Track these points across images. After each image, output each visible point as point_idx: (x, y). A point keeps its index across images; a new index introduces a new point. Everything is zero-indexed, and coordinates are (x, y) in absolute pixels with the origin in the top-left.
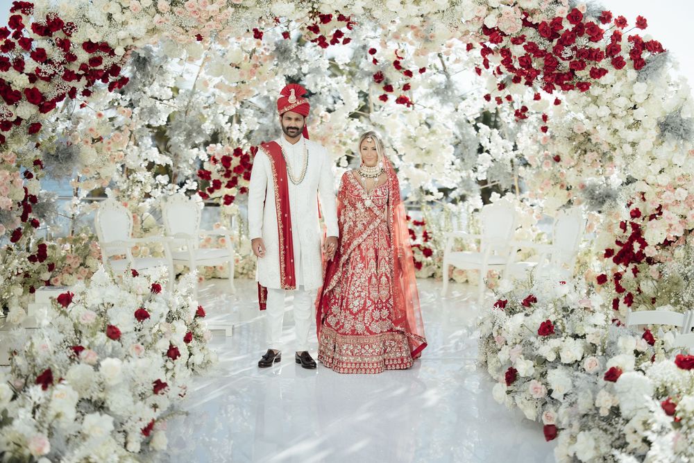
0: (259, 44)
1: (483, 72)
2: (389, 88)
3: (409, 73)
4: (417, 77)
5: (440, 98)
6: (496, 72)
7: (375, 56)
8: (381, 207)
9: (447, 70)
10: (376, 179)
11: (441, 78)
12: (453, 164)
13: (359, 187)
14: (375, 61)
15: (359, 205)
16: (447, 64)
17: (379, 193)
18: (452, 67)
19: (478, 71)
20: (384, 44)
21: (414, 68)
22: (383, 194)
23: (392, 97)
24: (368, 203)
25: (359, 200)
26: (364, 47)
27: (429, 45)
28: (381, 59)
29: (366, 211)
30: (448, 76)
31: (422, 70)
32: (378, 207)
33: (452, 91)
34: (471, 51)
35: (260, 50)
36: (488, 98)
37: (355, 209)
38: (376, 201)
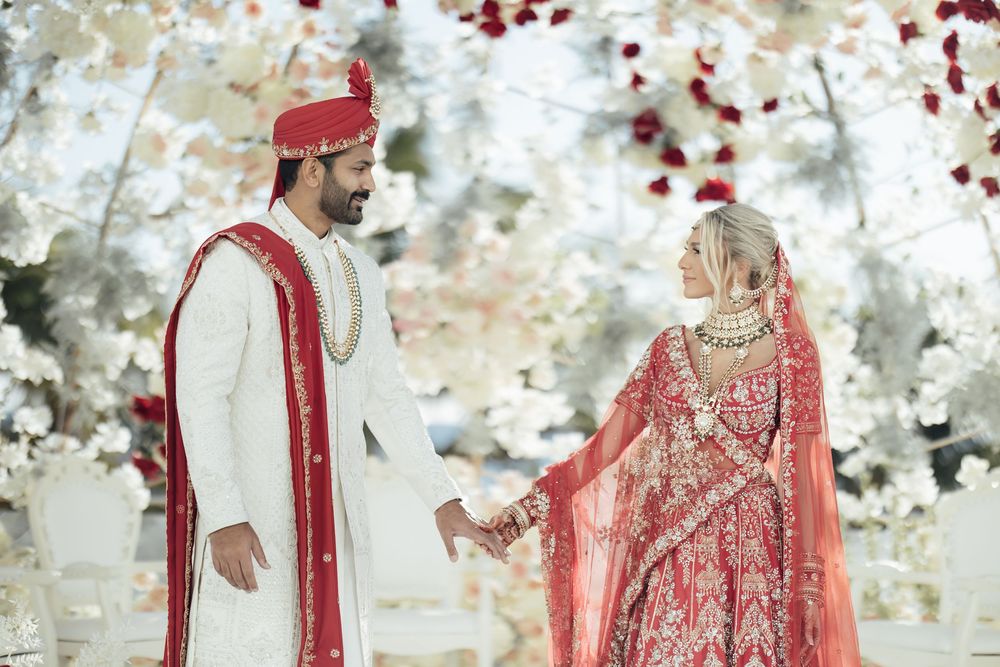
0: (310, 30)
1: (944, 106)
2: (674, 157)
3: (731, 114)
4: (753, 128)
5: (819, 185)
6: (984, 102)
7: (637, 64)
8: (748, 438)
9: (838, 109)
10: (742, 352)
11: (819, 133)
12: (850, 379)
13: (686, 372)
14: (637, 80)
15: (681, 428)
16: (837, 90)
17: (741, 395)
18: (853, 99)
19: (932, 103)
20: (665, 27)
21: (744, 99)
22: (752, 397)
23: (683, 185)
24: (704, 422)
25: (681, 411)
26: (605, 43)
27: (798, 22)
28: (654, 77)
29: (701, 447)
30: (840, 126)
31: (770, 106)
32: (740, 437)
33: (852, 168)
34: (912, 42)
35: (313, 49)
36: (962, 175)
37: (671, 438)
38: (732, 420)
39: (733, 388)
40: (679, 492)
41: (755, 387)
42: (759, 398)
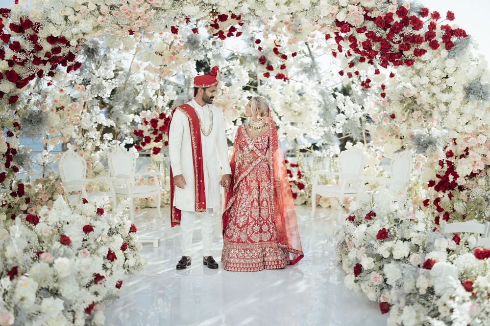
0: (176, 38)
1: (338, 55)
2: (270, 68)
3: (284, 57)
4: (290, 59)
5: (307, 74)
6: (347, 55)
7: (260, 45)
8: (261, 150)
9: (312, 54)
10: (260, 130)
11: (308, 60)
12: (318, 122)
13: (246, 135)
14: (260, 49)
15: (245, 148)
16: (312, 49)
17: (259, 140)
18: (315, 52)
19: (335, 54)
20: (266, 36)
21: (288, 53)
22: (262, 141)
23: (273, 74)
24: (251, 147)
25: (245, 144)
26: (252, 39)
27: (298, 36)
28: (264, 47)
29: (250, 153)
30: (313, 59)
31: (294, 55)
32: (259, 150)
33: (316, 70)
34: (329, 39)
35: (177, 42)
36: (341, 73)
37: (243, 151)
38: (257, 146)
39: (257, 139)
40: (246, 164)
41: (263, 138)
42: (264, 141)
